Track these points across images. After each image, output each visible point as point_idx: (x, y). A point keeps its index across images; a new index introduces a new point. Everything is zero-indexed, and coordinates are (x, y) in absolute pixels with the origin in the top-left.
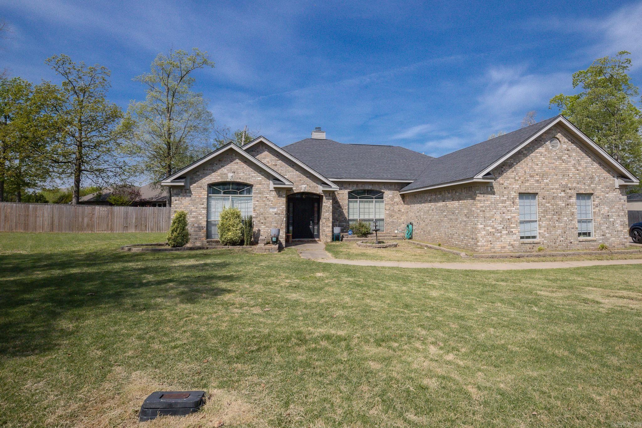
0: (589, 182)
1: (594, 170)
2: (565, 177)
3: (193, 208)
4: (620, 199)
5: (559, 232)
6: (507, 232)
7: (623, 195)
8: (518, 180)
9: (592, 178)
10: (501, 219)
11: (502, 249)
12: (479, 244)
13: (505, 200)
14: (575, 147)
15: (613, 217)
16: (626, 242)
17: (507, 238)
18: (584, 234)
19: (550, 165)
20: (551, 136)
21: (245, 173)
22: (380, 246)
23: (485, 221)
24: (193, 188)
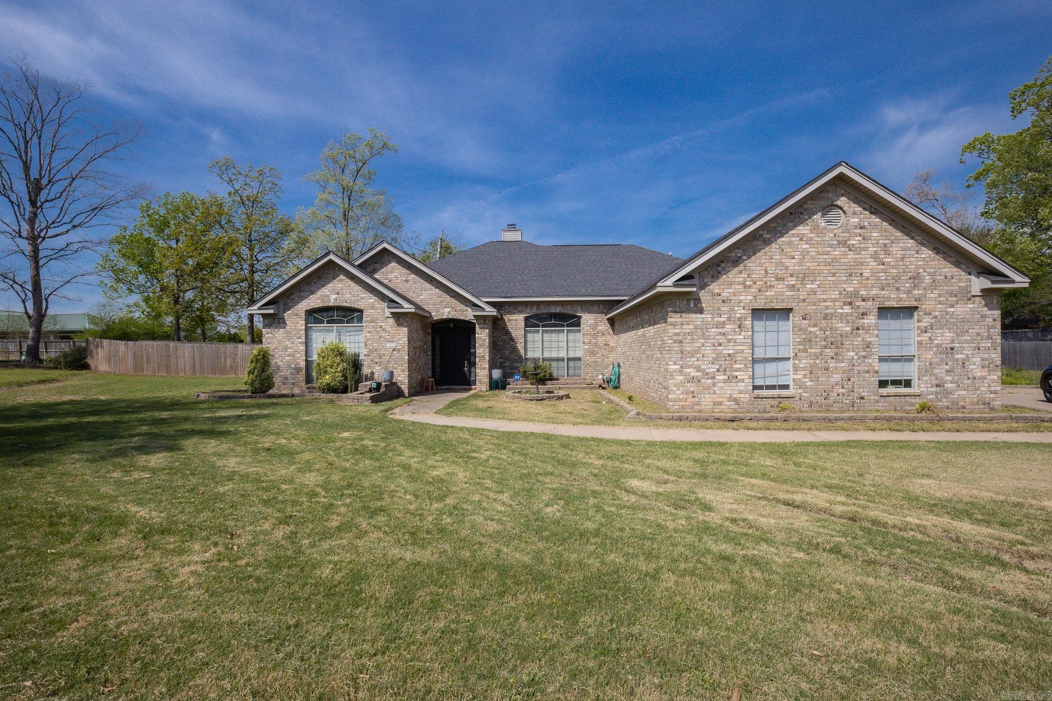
0: (907, 285)
1: (921, 263)
2: (853, 278)
3: (288, 343)
4: (984, 317)
5: (836, 377)
6: (725, 377)
7: (991, 309)
8: (750, 287)
9: (916, 278)
10: (714, 355)
11: (717, 407)
12: (670, 396)
13: (724, 322)
14: (878, 220)
15: (964, 352)
16: (994, 400)
17: (725, 388)
18: (896, 383)
19: (821, 257)
20: (824, 203)
21: (352, 293)
22: (533, 397)
23: (681, 358)
24: (287, 317)
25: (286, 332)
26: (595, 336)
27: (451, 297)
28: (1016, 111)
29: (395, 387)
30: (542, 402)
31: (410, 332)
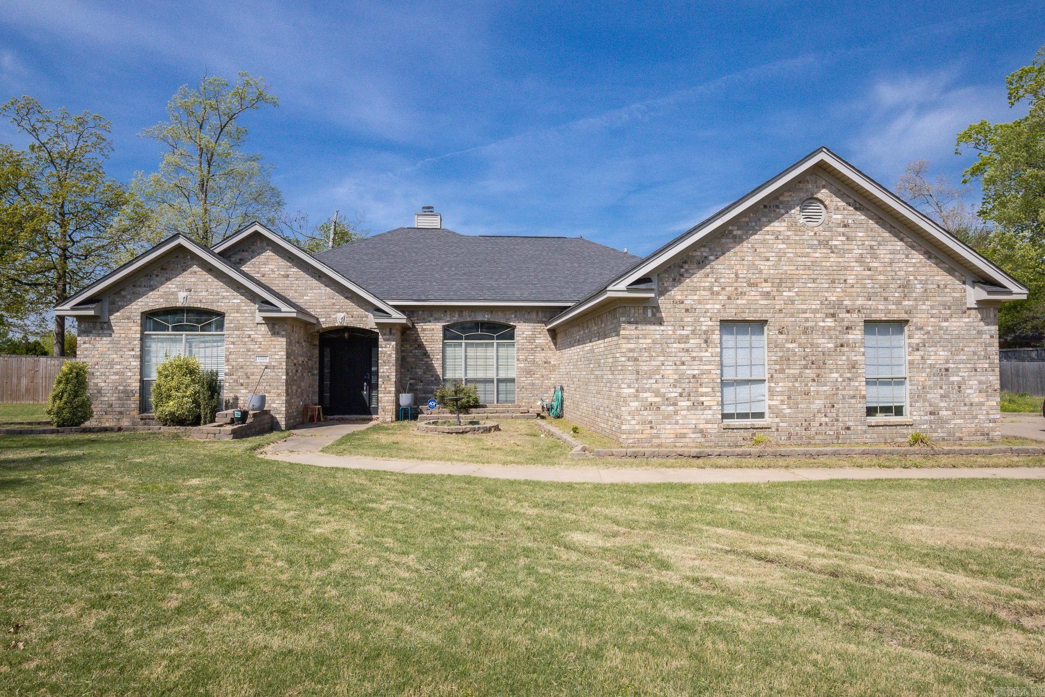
0: (897, 295)
1: (911, 269)
2: (836, 285)
3: (115, 356)
4: (980, 333)
5: (818, 404)
6: (689, 403)
7: (988, 324)
8: (718, 294)
9: (906, 286)
10: (676, 377)
11: (680, 440)
12: (623, 427)
13: (687, 336)
14: (863, 217)
15: (960, 374)
16: (993, 430)
17: (689, 417)
18: (886, 410)
19: (800, 259)
20: (803, 195)
21: (210, 290)
22: (452, 429)
23: (637, 380)
24: (115, 321)
25: (112, 342)
26: (533, 351)
27: (347, 298)
28: (1013, 98)
29: (267, 417)
30: (465, 435)
31: (289, 344)
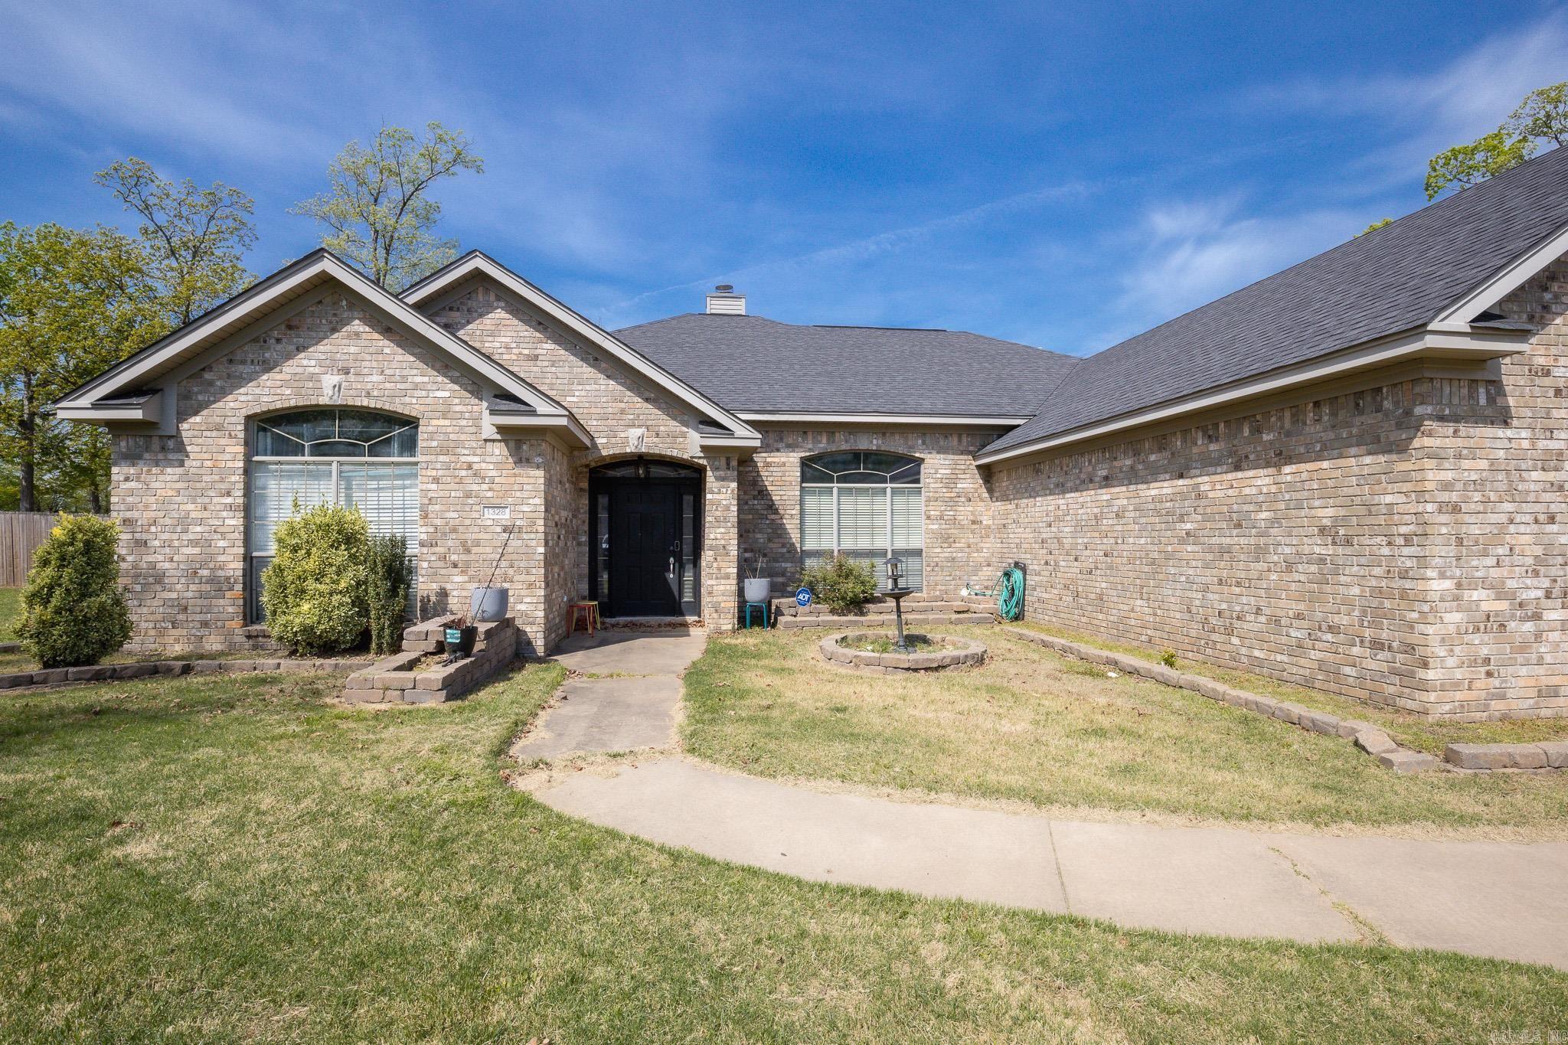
3: (191, 507)
10: (1539, 551)
11: (1543, 702)
12: (1429, 676)
21: (387, 372)
22: (916, 661)
23: (1458, 559)
24: (190, 433)
25: (185, 477)
27: (647, 400)
29: (509, 632)
